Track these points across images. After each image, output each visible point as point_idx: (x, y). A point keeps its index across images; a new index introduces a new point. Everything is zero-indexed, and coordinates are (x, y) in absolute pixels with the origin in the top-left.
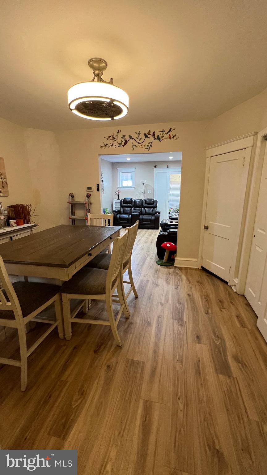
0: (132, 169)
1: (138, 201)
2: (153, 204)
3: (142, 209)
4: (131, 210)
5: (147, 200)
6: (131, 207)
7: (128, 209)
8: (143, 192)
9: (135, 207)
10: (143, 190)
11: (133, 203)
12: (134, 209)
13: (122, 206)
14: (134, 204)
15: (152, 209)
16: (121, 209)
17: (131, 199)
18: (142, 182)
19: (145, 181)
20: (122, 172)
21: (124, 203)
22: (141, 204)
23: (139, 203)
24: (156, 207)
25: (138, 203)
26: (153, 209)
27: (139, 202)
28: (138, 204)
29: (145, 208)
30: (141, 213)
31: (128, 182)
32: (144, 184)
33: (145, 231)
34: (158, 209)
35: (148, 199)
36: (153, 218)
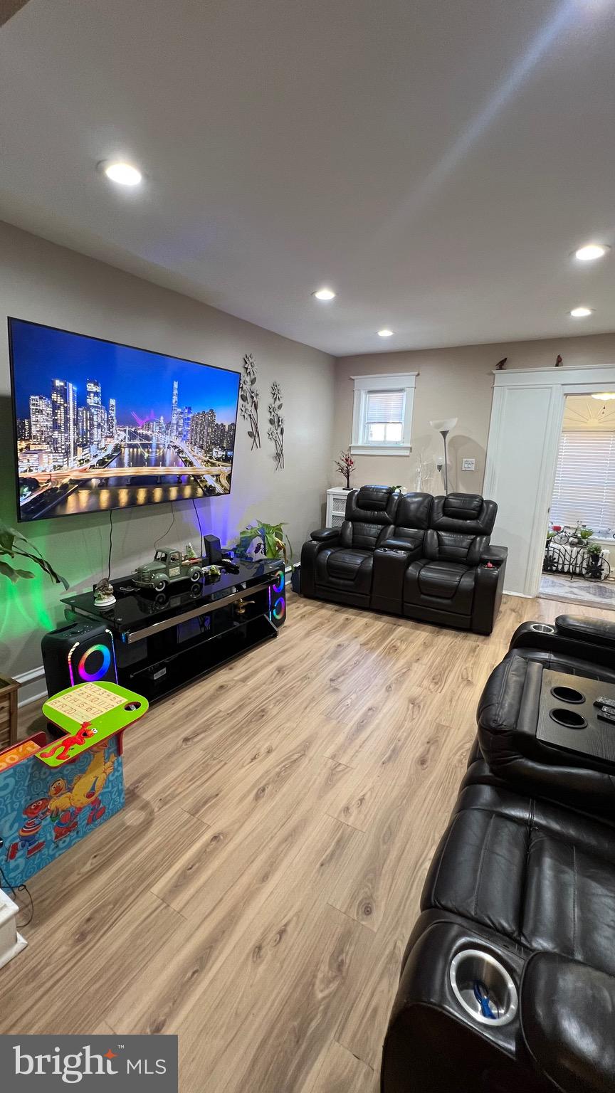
0: (406, 380)
1: (417, 502)
2: (476, 518)
3: (425, 536)
4: (383, 532)
5: (452, 500)
6: (386, 523)
7: (374, 529)
8: (440, 467)
9: (397, 525)
10: (441, 460)
11: (394, 508)
12: (396, 535)
13: (350, 517)
14: (397, 512)
15: (467, 540)
16: (344, 525)
17: (390, 491)
18: (438, 426)
19: (451, 424)
20: (371, 392)
21: (358, 505)
22: (424, 516)
23: (418, 508)
24: (486, 531)
25: (413, 507)
26: (474, 540)
27: (420, 503)
28: (411, 514)
29: (442, 533)
30: (420, 554)
31: (388, 425)
32: (444, 434)
33: (422, 634)
34: (495, 539)
35: (457, 495)
36: (467, 582)
